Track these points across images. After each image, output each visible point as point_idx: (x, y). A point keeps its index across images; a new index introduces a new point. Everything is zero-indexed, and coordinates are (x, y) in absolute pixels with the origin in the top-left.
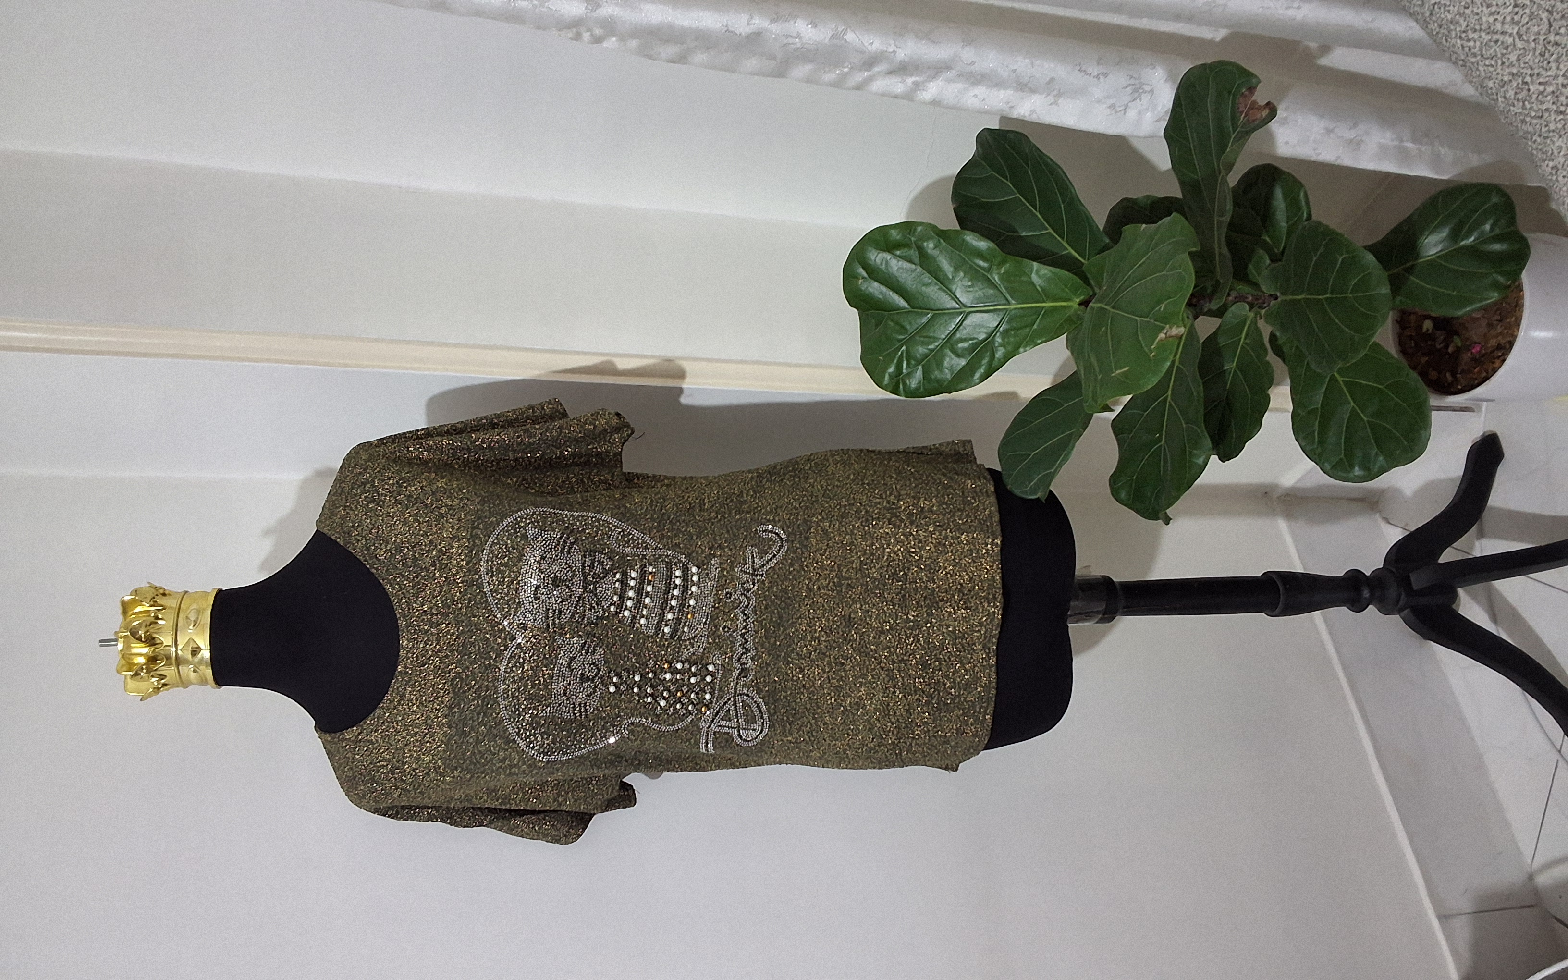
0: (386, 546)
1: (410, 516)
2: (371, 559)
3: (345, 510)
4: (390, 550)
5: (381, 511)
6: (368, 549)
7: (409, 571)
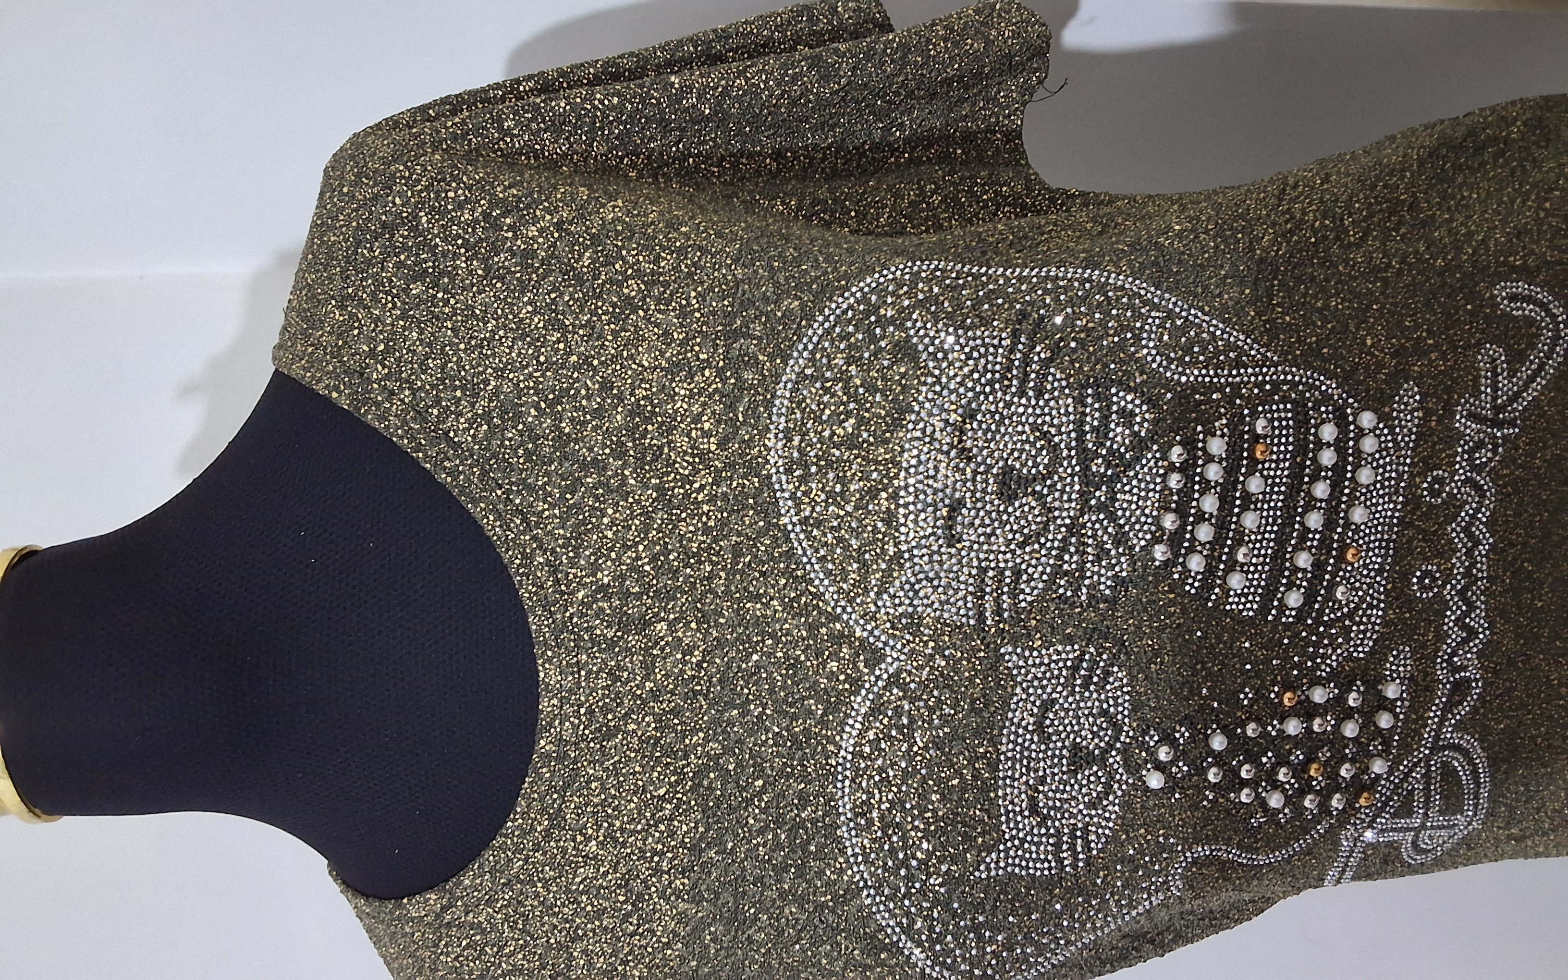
0: (473, 405)
1: (535, 312)
2: (432, 445)
3: (342, 307)
4: (487, 416)
5: (446, 303)
6: (421, 416)
7: (547, 474)
